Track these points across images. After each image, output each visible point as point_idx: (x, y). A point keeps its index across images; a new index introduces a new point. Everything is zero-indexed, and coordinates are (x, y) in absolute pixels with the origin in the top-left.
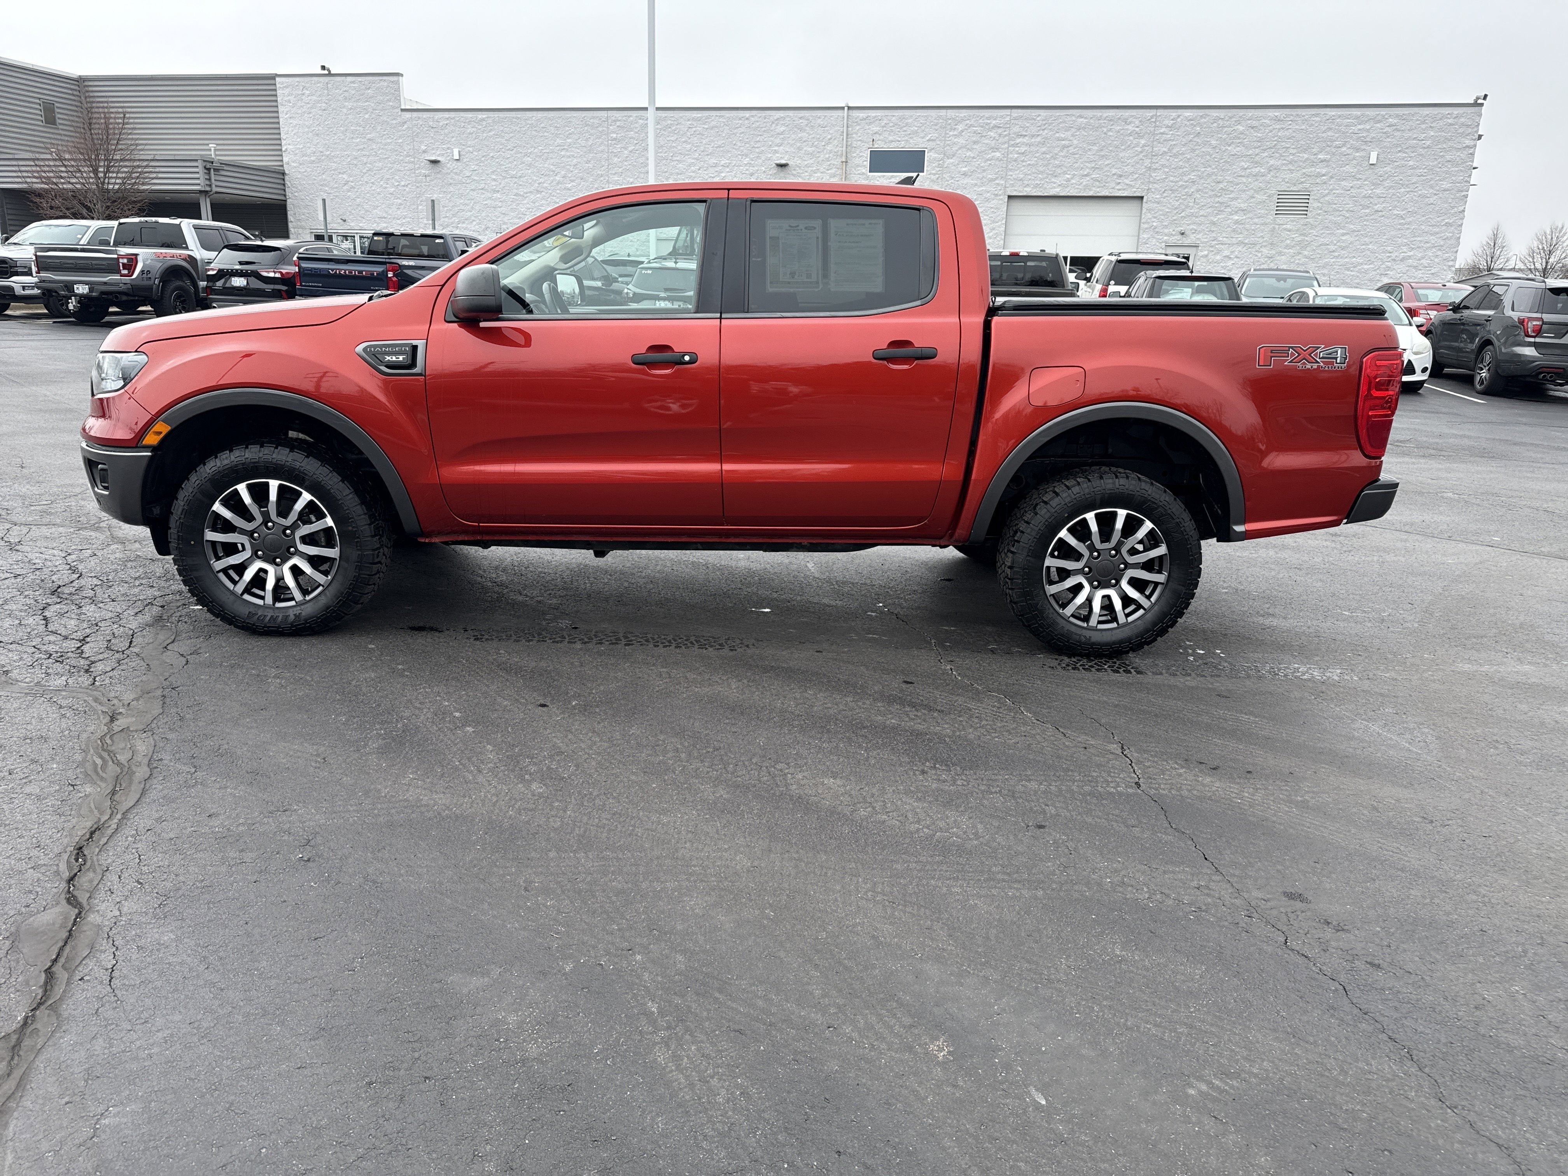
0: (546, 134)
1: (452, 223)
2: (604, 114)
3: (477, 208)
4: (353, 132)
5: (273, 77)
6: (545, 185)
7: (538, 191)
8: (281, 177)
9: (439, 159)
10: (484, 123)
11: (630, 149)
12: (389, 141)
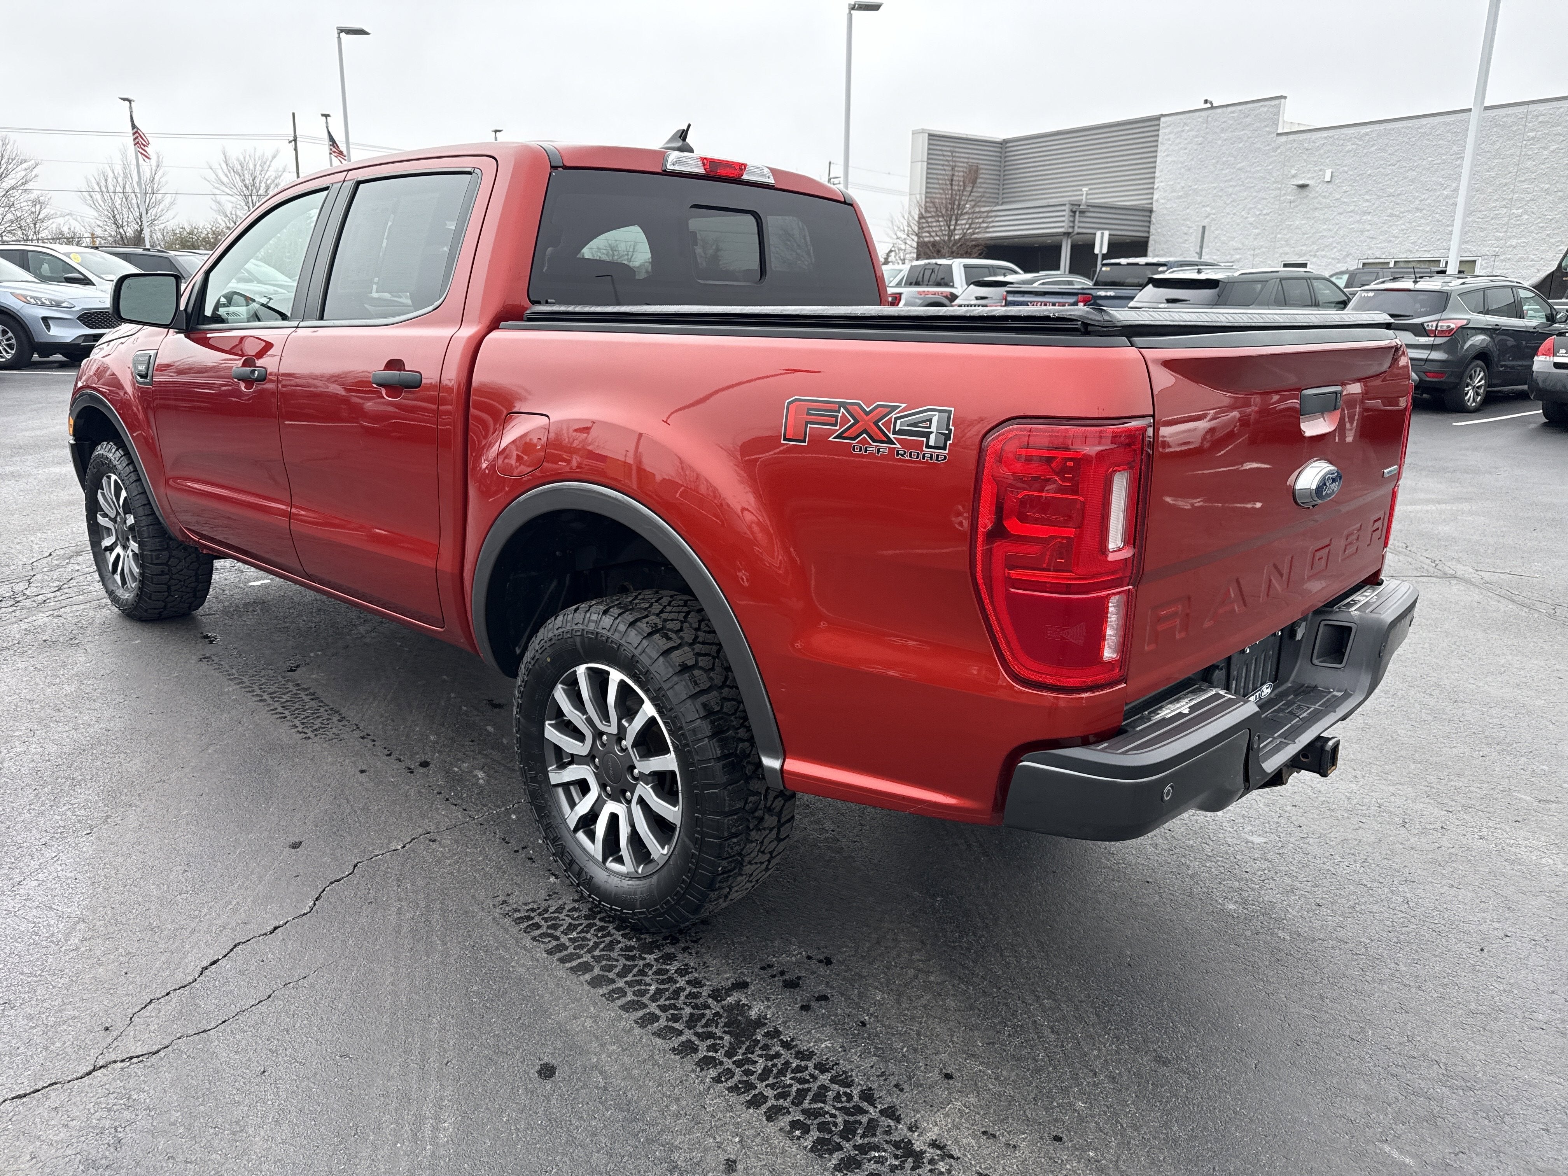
0: (1440, 142)
1: (1310, 251)
2: (1524, 109)
3: (1341, 233)
4: (1224, 164)
5: (1158, 118)
6: (1428, 201)
7: (1417, 209)
8: (1148, 214)
9: (1308, 182)
10: (1367, 137)
11: (1552, 148)
12: (1259, 168)
